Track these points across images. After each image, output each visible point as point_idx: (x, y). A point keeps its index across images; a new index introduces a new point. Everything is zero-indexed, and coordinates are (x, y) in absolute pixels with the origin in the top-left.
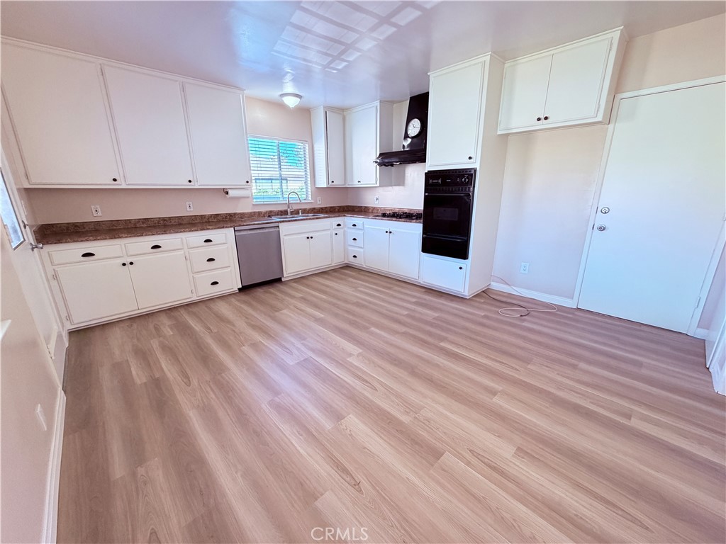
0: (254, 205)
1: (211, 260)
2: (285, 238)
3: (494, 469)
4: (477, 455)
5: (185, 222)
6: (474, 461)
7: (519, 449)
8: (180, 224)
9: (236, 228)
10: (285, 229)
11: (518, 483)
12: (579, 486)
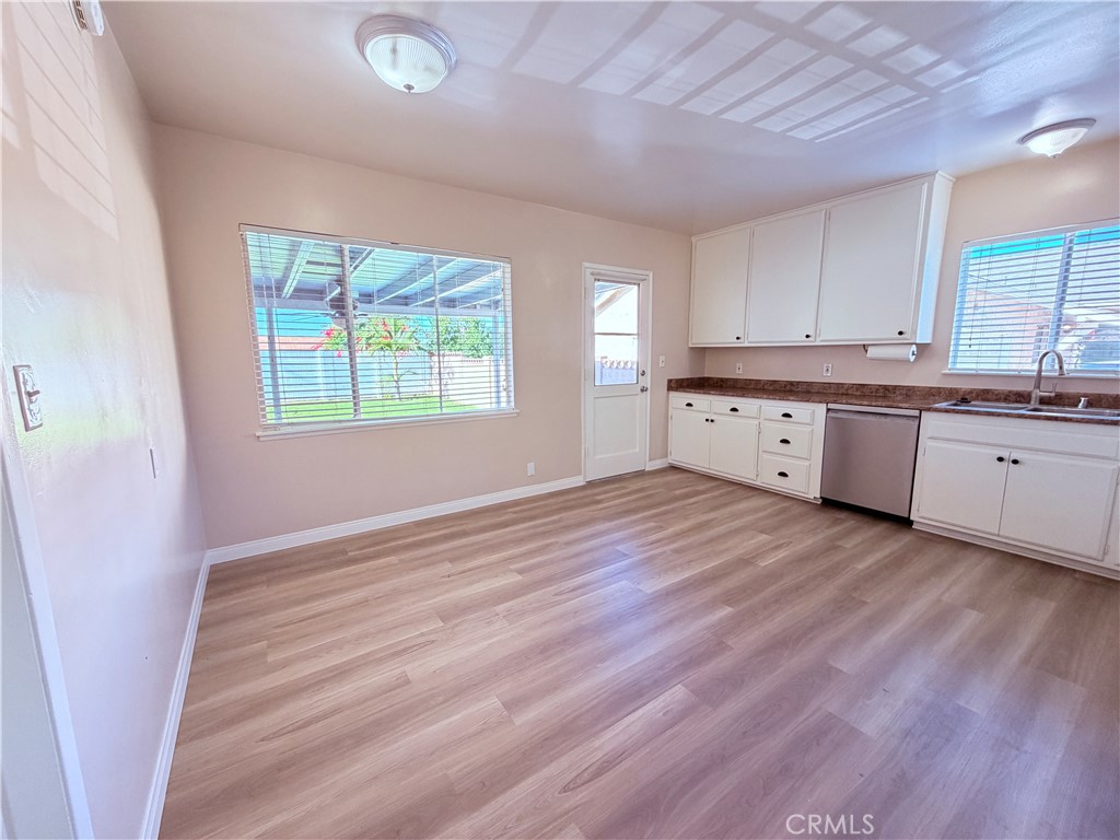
0: (945, 375)
1: (785, 441)
2: (931, 443)
3: (405, 650)
4: (424, 644)
5: (815, 389)
6: (422, 640)
7: (408, 682)
8: (808, 392)
9: (831, 406)
10: (934, 424)
11: (380, 661)
12: (336, 711)
